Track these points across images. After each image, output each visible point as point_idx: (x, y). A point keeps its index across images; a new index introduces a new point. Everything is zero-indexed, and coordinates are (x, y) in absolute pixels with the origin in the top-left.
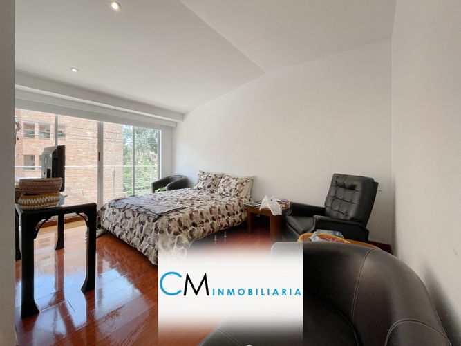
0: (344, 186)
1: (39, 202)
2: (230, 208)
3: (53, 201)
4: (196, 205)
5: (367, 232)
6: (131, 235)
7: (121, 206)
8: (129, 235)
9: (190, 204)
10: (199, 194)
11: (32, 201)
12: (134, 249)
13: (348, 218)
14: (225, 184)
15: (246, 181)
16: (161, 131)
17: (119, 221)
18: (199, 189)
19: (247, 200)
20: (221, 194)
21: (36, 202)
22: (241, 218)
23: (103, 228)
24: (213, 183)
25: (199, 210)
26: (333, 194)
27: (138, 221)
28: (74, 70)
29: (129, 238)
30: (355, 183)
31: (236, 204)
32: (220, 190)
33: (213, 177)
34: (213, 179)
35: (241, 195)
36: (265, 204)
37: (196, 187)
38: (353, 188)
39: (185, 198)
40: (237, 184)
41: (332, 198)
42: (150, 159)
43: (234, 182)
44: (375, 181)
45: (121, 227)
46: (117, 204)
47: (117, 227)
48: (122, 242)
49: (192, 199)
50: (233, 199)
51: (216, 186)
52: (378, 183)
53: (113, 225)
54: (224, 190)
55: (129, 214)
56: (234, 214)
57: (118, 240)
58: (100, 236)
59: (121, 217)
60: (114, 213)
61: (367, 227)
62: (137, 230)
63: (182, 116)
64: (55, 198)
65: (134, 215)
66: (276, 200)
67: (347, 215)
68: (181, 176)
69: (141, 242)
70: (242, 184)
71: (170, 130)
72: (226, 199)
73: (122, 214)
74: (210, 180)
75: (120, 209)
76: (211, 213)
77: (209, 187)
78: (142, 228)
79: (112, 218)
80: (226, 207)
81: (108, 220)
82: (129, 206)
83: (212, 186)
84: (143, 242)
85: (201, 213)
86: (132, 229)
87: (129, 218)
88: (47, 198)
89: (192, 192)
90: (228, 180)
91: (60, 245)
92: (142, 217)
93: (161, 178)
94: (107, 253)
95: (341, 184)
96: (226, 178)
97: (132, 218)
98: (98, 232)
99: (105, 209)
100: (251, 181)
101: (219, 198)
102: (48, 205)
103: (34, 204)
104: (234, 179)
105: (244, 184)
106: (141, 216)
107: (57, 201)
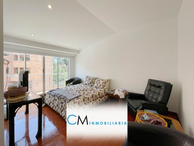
0: (154, 86)
1: (17, 100)
2: (100, 94)
3: (23, 99)
4: (86, 93)
5: (167, 109)
6: (57, 108)
7: (53, 94)
8: (56, 108)
9: (83, 93)
10: (86, 87)
11: (13, 99)
12: (59, 114)
13: (158, 102)
14: (97, 82)
15: (107, 81)
16: (69, 59)
17: (52, 101)
18: (86, 84)
19: (108, 90)
20: (96, 87)
21: (15, 100)
22: (105, 99)
23: (45, 103)
24: (92, 82)
25: (87, 97)
26: (148, 88)
27: (60, 102)
28: (33, 35)
29: (56, 109)
30: (161, 85)
31: (103, 92)
32: (95, 85)
33: (92, 79)
34: (92, 80)
35: (105, 88)
36: (116, 93)
37: (84, 83)
38: (159, 87)
39: (80, 89)
40: (103, 83)
41: (148, 90)
42: (64, 68)
43: (102, 82)
44: (171, 84)
45: (53, 104)
46: (51, 93)
47: (51, 103)
48: (54, 110)
49: (83, 90)
50: (101, 90)
51: (94, 83)
52: (172, 85)
53: (49, 103)
54: (97, 85)
55: (56, 98)
56: (102, 97)
57: (52, 110)
58: (44, 107)
59: (53, 99)
60: (50, 97)
61: (167, 106)
62: (60, 106)
63: (78, 52)
64: (23, 97)
65: (58, 99)
66: (121, 90)
67: (157, 100)
68: (78, 78)
69: (62, 112)
70: (105, 83)
71: (73, 58)
72: (98, 90)
73: (53, 98)
74: (91, 80)
75: (52, 96)
76: (92, 98)
77: (90, 83)
78: (62, 105)
79: (49, 99)
80: (99, 94)
81: (48, 100)
82: (56, 95)
83: (92, 83)
84: (63, 112)
85: (88, 98)
86: (58, 105)
87: (56, 100)
88: (20, 98)
89: (83, 85)
90: (99, 80)
91: (27, 112)
92: (62, 101)
93: (69, 79)
94: (47, 114)
95: (153, 84)
96: (98, 79)
97: (58, 100)
98: (43, 105)
99: (46, 95)
100: (109, 81)
101: (95, 89)
102: (20, 100)
103: (14, 101)
104: (101, 80)
105: (106, 82)
106: (62, 99)
107: (25, 98)
